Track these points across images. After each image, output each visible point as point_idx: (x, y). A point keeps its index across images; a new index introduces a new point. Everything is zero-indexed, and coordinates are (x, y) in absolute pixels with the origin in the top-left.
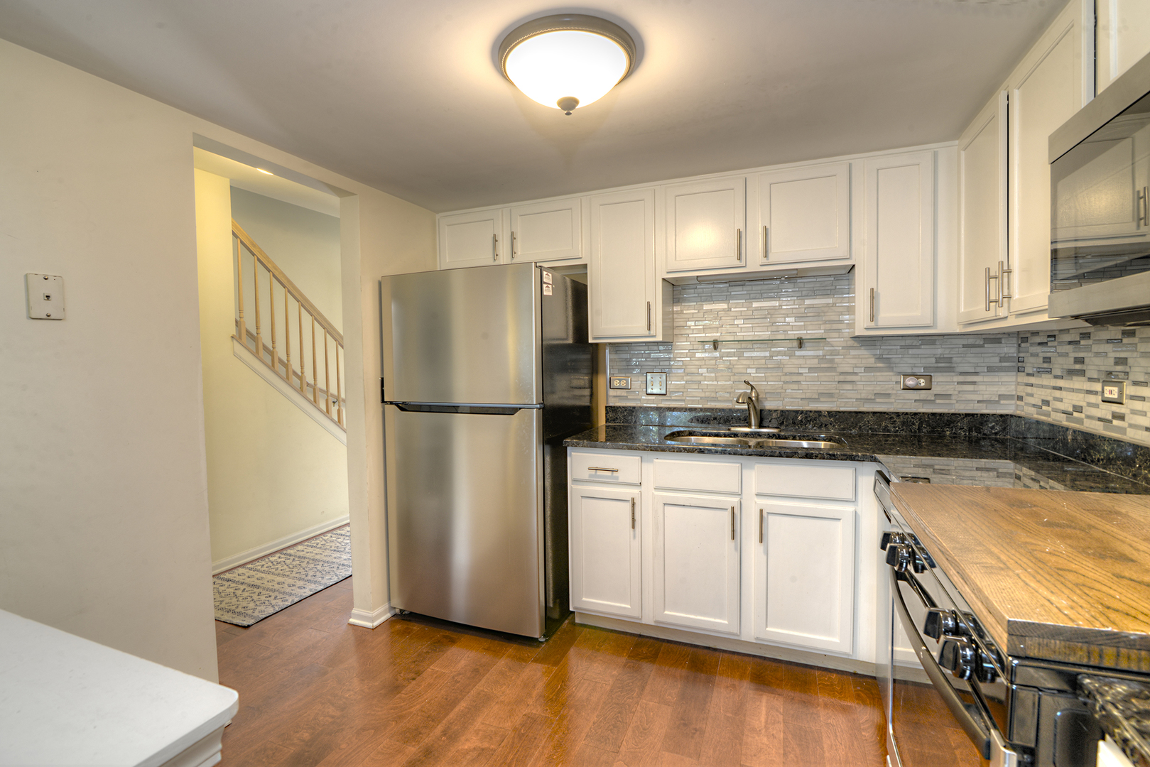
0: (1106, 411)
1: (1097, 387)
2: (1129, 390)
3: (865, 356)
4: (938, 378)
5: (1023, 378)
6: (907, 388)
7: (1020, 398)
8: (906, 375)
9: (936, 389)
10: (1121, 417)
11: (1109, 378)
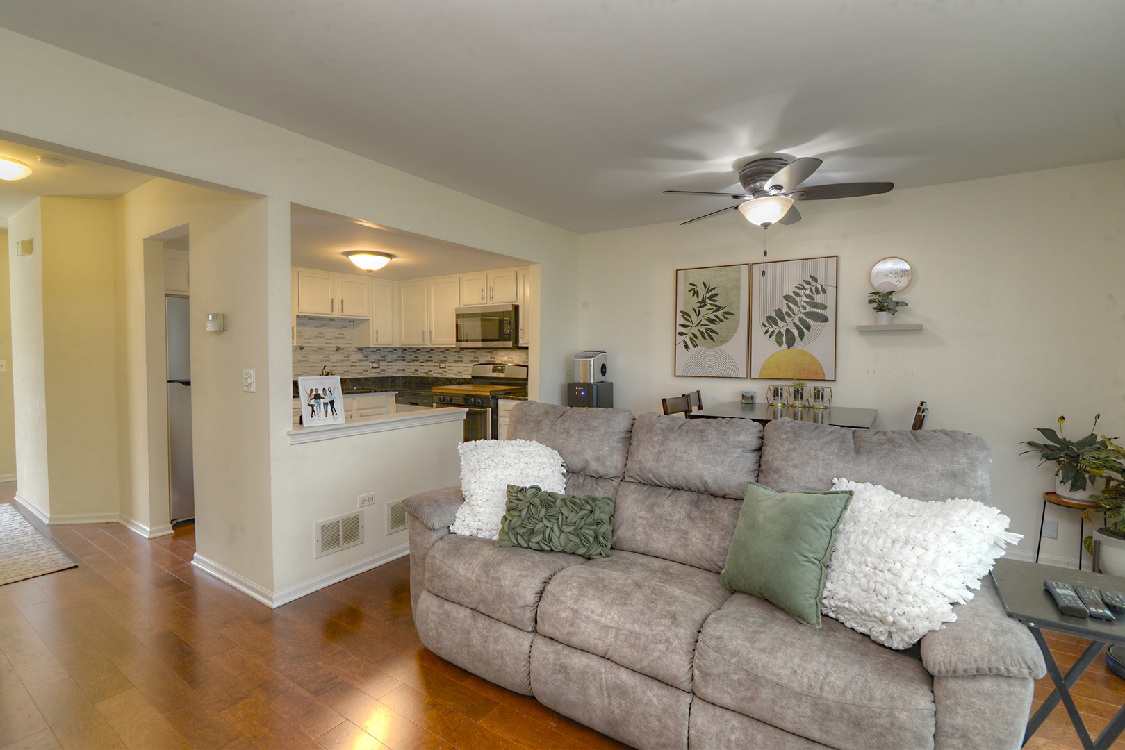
0: (441, 370)
1: (438, 364)
2: (447, 364)
3: (360, 356)
4: (382, 363)
5: (404, 363)
6: (373, 368)
7: (404, 370)
8: (373, 363)
9: (381, 368)
10: (446, 372)
11: (441, 361)
